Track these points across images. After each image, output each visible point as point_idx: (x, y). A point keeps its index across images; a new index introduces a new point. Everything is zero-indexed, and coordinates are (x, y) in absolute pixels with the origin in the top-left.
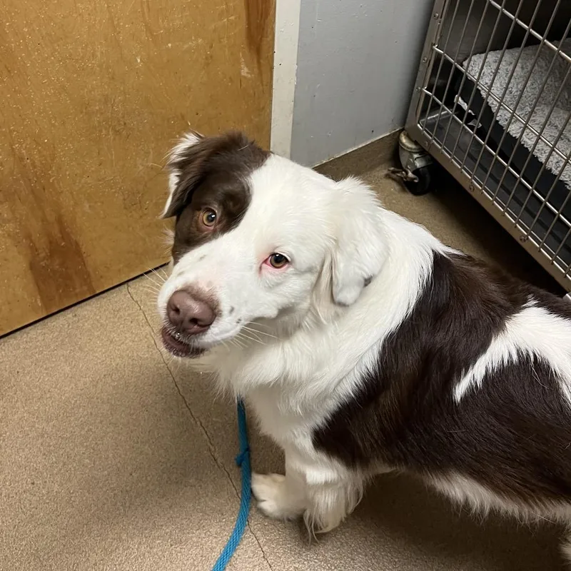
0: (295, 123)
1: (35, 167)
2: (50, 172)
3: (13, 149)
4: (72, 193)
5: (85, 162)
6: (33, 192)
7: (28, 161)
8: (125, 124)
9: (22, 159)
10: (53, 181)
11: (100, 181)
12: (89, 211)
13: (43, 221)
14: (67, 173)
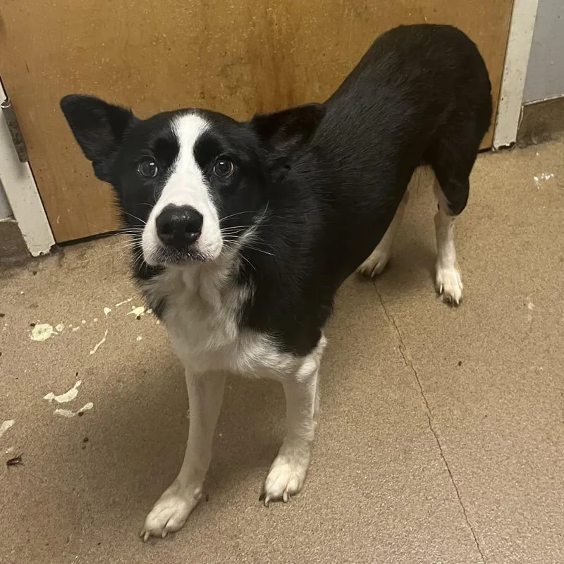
0: (535, 43)
1: (280, 34)
2: (292, 42)
3: (266, 13)
4: (306, 69)
5: (324, 39)
6: (274, 59)
7: (276, 27)
8: (366, 7)
9: (271, 23)
10: (293, 51)
11: (333, 61)
12: (317, 91)
13: (276, 92)
14: (307, 46)
